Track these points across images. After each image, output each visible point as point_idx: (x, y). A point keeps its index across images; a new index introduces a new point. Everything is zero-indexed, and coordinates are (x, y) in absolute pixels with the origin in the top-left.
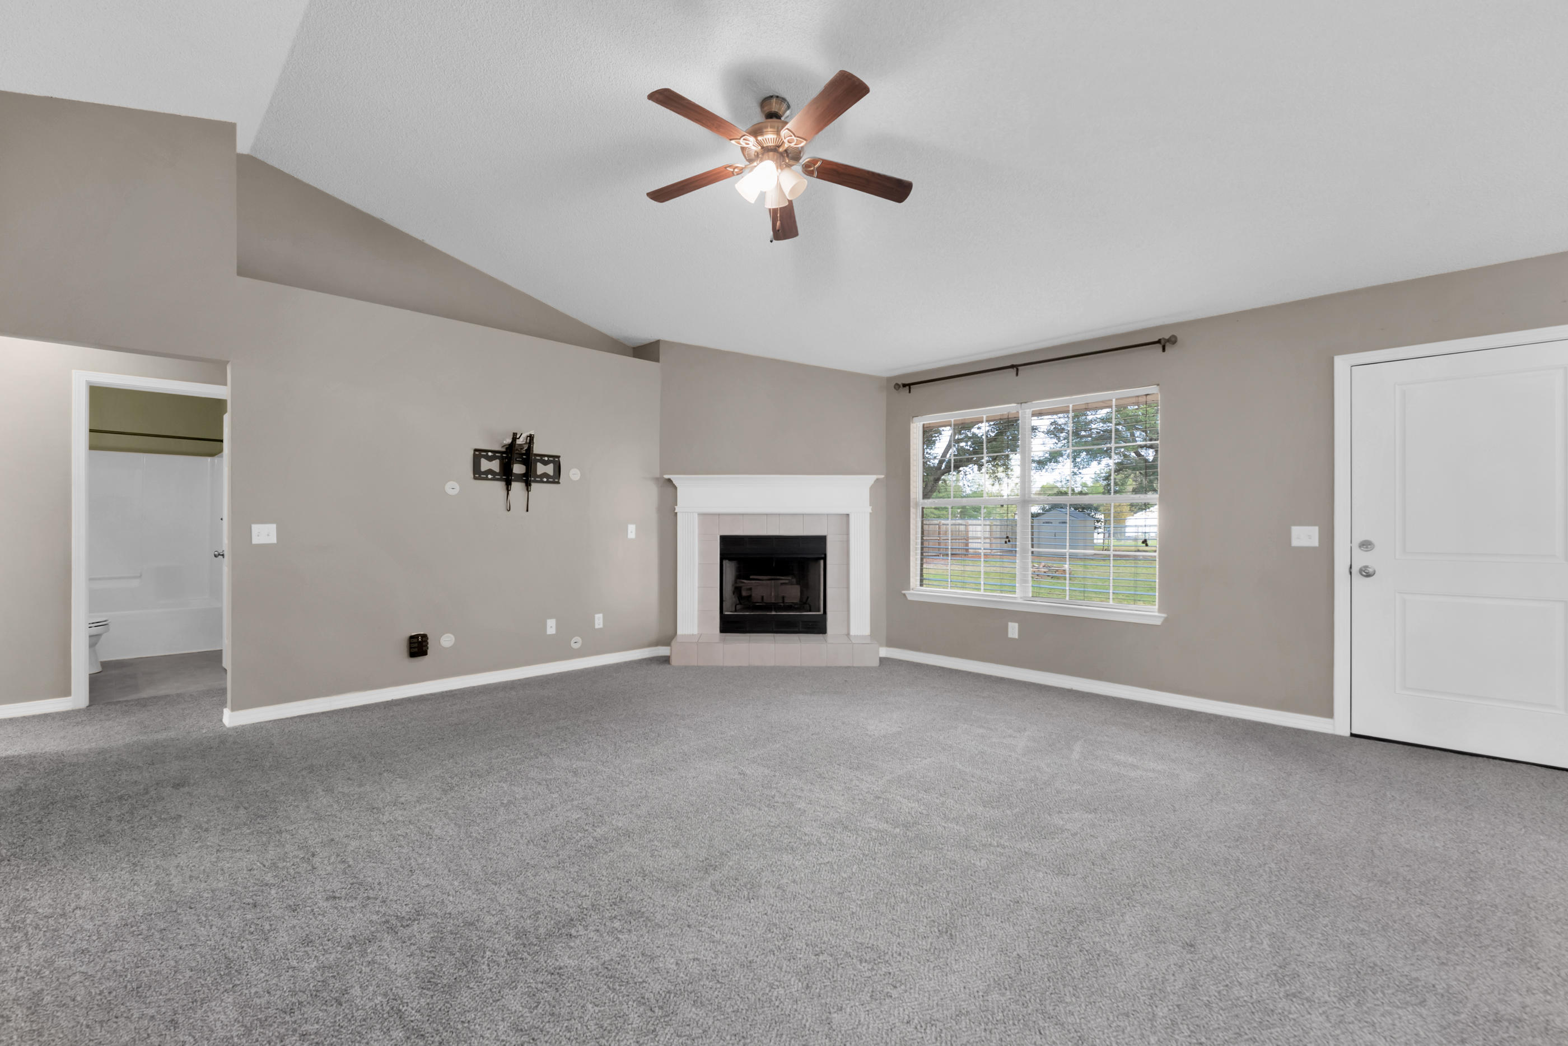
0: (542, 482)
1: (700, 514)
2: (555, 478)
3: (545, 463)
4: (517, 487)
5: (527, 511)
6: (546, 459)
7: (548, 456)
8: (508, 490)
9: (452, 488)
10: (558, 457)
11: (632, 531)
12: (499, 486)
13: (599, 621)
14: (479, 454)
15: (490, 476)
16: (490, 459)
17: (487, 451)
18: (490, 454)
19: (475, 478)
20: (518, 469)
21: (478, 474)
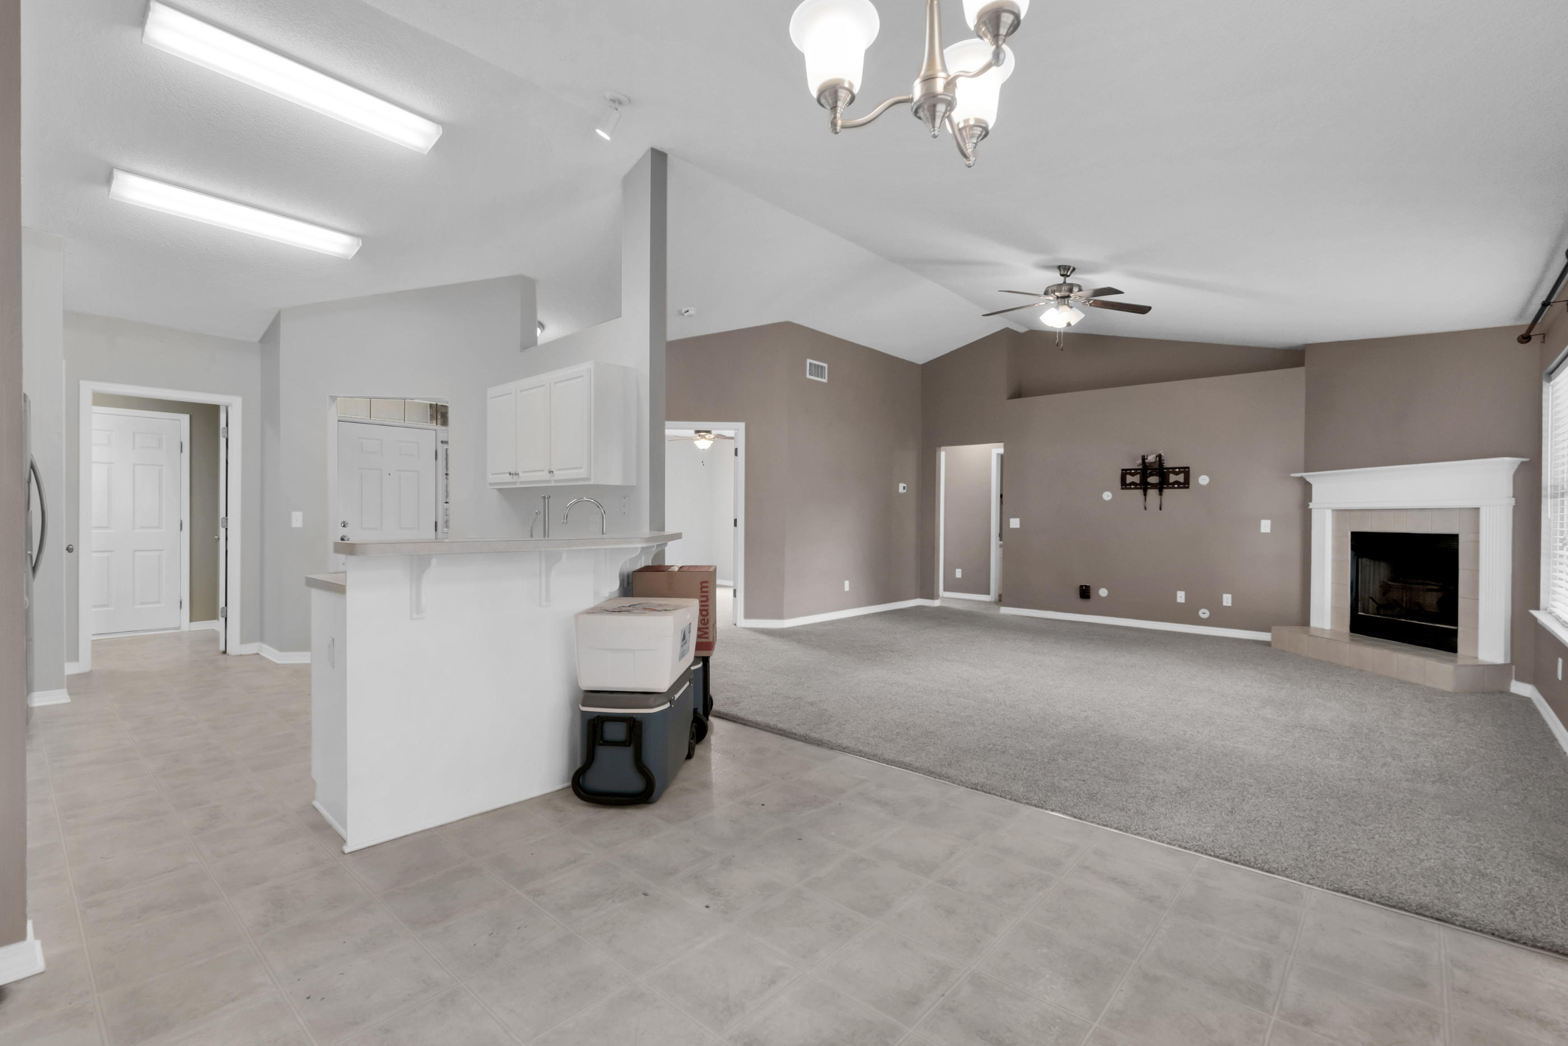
0: (1174, 488)
1: (1334, 511)
2: (1186, 484)
3: (1177, 474)
4: (1153, 493)
5: (1161, 509)
6: (1177, 470)
7: (1179, 468)
8: (1145, 495)
9: (1107, 496)
10: (1188, 468)
11: (1266, 526)
12: (1139, 493)
13: (1227, 600)
14: (1125, 473)
15: (1132, 486)
16: (1133, 475)
17: (1131, 470)
18: (1133, 471)
19: (1122, 489)
20: (1153, 480)
21: (1124, 485)
